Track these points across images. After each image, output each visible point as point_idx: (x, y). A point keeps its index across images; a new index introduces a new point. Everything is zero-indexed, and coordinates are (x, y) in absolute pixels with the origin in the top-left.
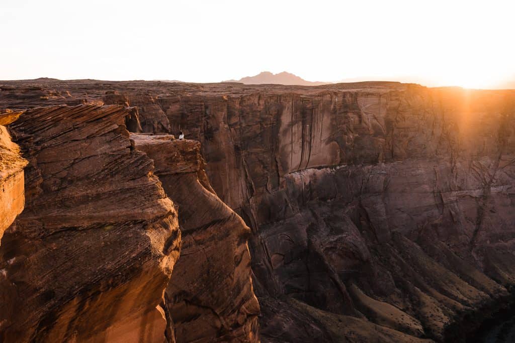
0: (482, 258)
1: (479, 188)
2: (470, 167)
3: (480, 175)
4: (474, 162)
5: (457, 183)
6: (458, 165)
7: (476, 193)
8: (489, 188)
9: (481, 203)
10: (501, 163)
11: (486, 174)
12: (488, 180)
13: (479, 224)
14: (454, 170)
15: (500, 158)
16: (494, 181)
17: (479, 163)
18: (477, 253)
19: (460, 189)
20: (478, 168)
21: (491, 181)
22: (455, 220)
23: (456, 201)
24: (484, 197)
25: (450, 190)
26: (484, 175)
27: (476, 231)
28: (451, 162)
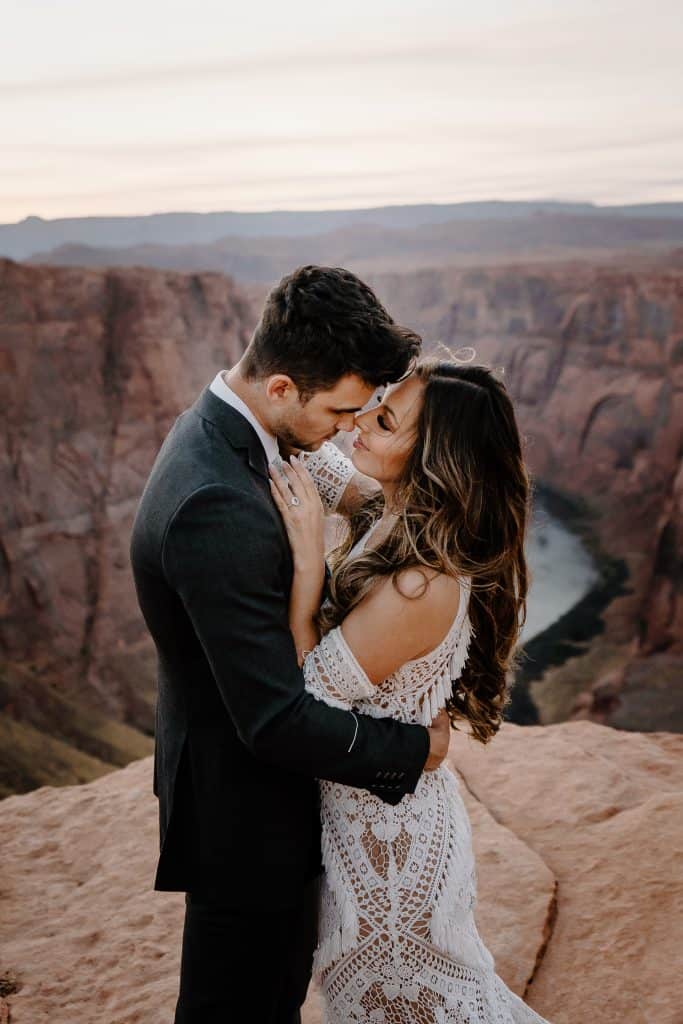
0: (115, 686)
1: (81, 512)
2: (54, 461)
3: (76, 479)
4: (62, 448)
5: (29, 504)
6: (27, 457)
7: (78, 525)
8: (103, 509)
9: (90, 550)
10: (121, 446)
11: (91, 474)
12: (98, 489)
13: (94, 599)
14: (21, 473)
15: (114, 433)
16: (111, 490)
17: (72, 450)
18: (101, 674)
19: (40, 518)
20: (70, 461)
21: (105, 492)
22: (41, 599)
23: (36, 552)
24: (97, 532)
25: (18, 524)
26: (86, 477)
27: (90, 621)
28: (10, 452)
